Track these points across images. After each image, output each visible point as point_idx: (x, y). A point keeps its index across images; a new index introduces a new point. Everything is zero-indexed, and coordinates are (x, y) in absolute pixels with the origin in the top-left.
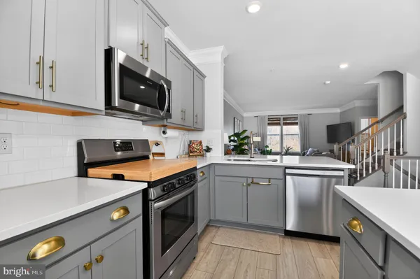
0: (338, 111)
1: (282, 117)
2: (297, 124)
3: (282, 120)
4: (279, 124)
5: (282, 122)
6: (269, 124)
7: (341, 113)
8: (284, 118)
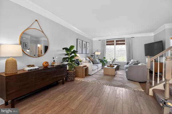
5: (115, 43)
6: (107, 44)
7: (154, 36)
8: (116, 41)
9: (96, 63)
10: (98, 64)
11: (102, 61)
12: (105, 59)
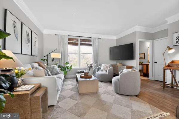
0: (115, 38)
1: (79, 39)
2: (90, 45)
3: (79, 40)
4: (77, 44)
5: (79, 42)
6: (69, 44)
7: (117, 40)
8: (81, 39)
9: (56, 72)
10: (59, 74)
11: (63, 69)
12: (68, 65)
